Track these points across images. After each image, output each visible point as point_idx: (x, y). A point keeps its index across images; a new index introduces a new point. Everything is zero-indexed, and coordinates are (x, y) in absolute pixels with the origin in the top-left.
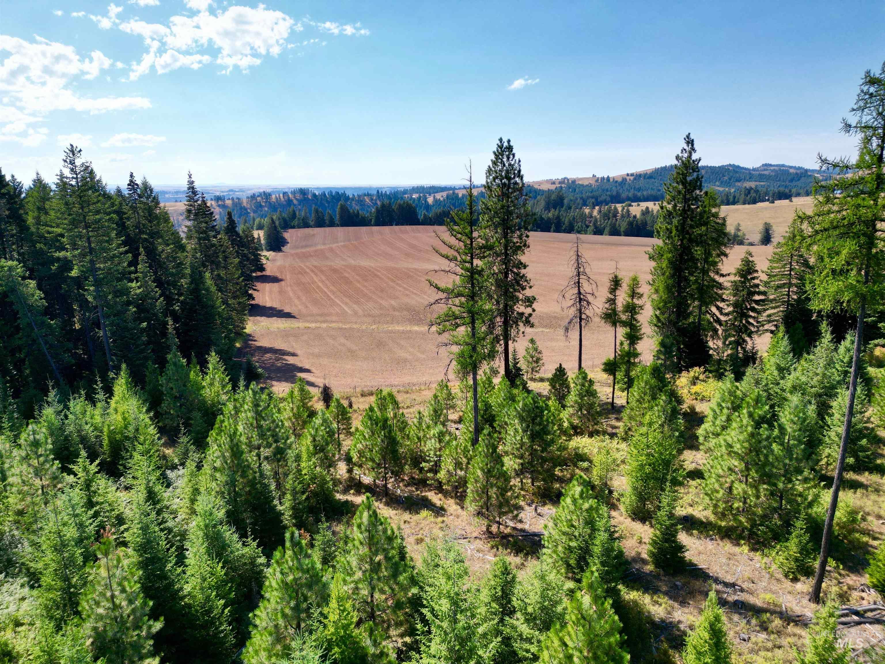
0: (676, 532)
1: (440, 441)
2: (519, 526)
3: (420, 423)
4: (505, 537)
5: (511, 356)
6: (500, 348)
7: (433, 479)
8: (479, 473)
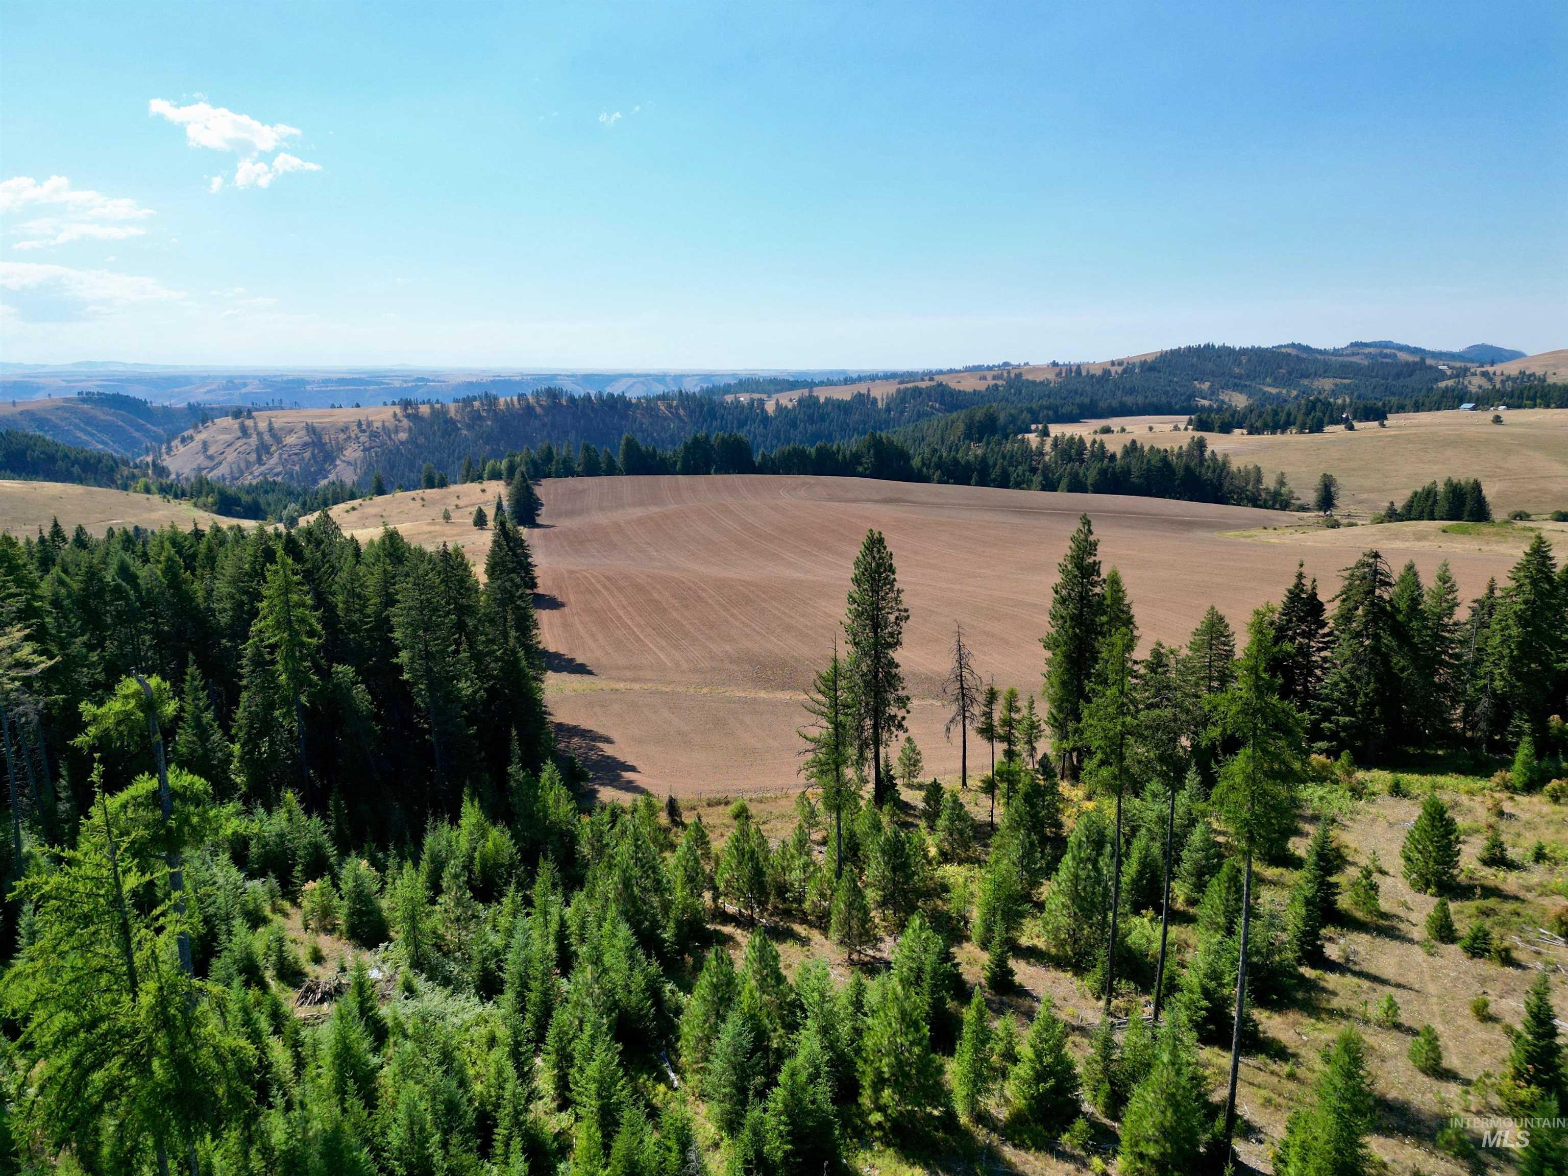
0: (1007, 958)
1: (805, 872)
2: (878, 955)
3: (784, 853)
4: (864, 964)
5: (882, 762)
6: (869, 754)
7: (796, 910)
8: (842, 906)
